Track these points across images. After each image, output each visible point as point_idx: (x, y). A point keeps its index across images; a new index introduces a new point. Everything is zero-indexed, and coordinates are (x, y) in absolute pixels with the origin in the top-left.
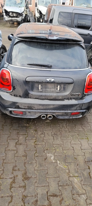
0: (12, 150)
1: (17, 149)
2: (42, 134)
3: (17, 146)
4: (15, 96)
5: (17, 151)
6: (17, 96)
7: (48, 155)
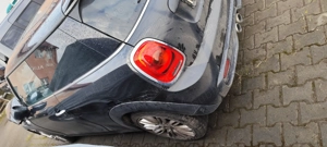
0: (314, 90)
1: (310, 80)
2: (265, 48)
3: (299, 83)
4: (194, 57)
5: (316, 79)
6: (196, 53)
7: (319, 24)
